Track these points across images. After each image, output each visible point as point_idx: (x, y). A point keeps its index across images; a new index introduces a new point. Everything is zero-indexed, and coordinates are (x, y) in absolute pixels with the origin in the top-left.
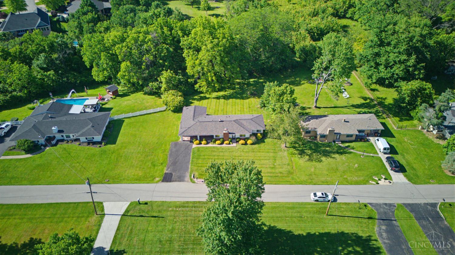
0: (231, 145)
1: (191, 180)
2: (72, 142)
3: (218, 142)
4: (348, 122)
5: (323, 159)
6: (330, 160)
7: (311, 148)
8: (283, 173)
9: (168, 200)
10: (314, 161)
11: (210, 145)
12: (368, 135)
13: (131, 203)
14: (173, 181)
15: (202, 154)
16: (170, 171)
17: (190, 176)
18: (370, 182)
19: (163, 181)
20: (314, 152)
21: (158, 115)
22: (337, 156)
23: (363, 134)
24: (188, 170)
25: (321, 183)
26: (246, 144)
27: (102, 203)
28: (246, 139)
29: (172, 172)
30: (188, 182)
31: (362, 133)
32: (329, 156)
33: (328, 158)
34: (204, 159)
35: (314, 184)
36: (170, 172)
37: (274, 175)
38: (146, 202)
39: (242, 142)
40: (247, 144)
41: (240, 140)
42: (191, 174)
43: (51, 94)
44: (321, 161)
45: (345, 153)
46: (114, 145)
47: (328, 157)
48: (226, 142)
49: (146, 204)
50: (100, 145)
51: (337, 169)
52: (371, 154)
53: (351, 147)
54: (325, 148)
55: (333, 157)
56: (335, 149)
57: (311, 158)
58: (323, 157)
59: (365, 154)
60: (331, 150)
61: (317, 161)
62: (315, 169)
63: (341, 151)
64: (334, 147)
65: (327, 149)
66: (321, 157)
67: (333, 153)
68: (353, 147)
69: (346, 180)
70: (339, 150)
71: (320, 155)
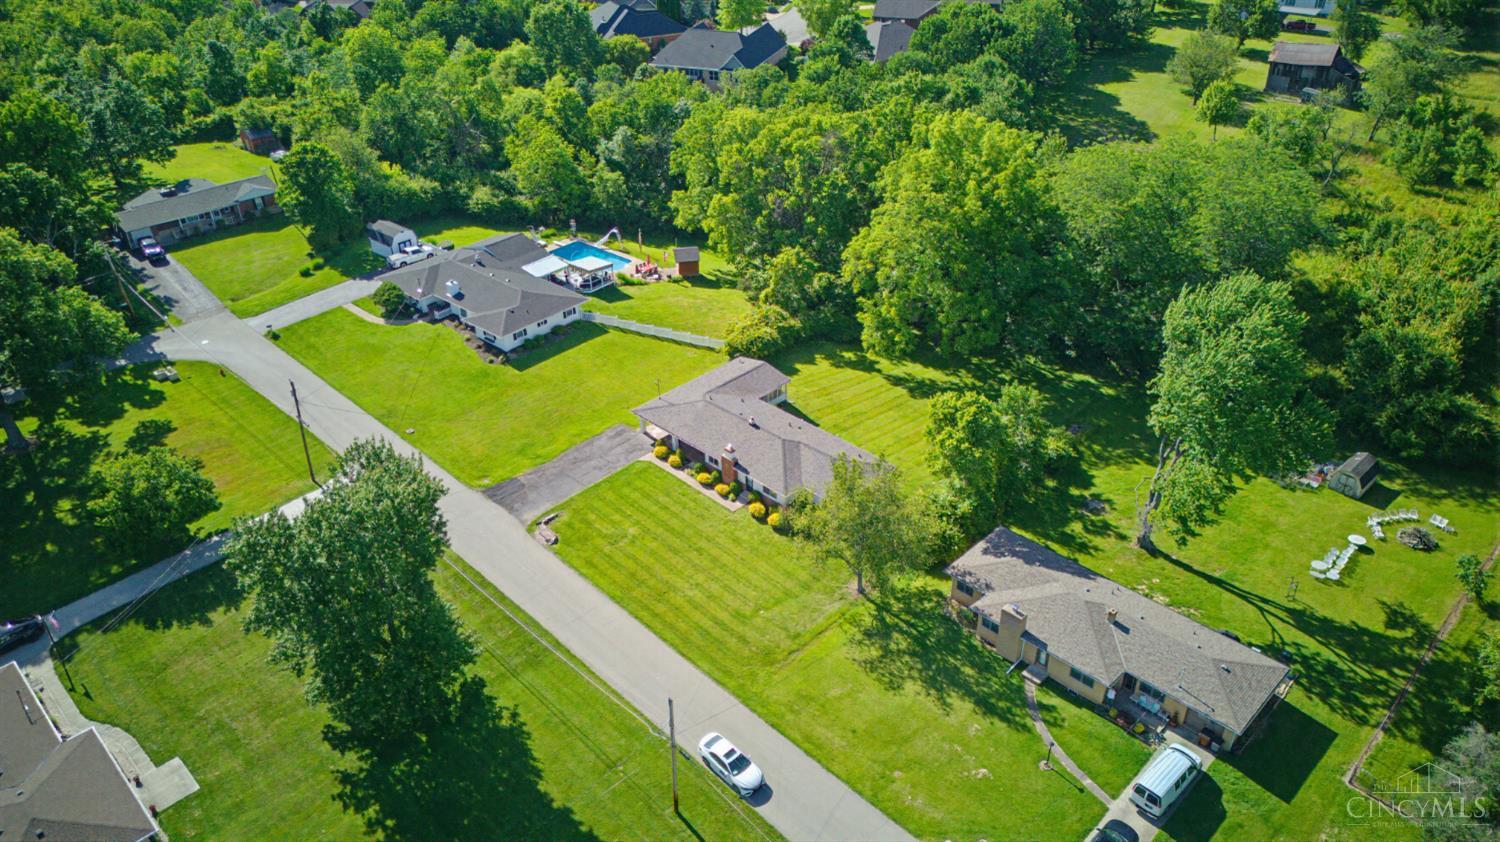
0: (727, 504)
2: (466, 329)
3: (704, 476)
4: (1126, 630)
5: (911, 687)
6: (929, 703)
7: (920, 639)
8: (746, 645)
10: (874, 675)
11: (682, 475)
12: (1173, 723)
15: (635, 483)
16: (531, 480)
19: (486, 491)
20: (913, 654)
21: (689, 355)
22: (962, 707)
23: (1156, 707)
24: (561, 499)
25: (798, 736)
26: (762, 519)
28: (771, 506)
29: (528, 485)
30: (522, 522)
31: (1151, 699)
32: (940, 690)
33: (929, 695)
36: (525, 482)
37: (720, 634)
39: (757, 507)
40: (766, 523)
41: (755, 501)
42: (555, 509)
43: (573, 223)
44: (896, 688)
45: (1005, 717)
46: (517, 372)
47: (932, 692)
48: (719, 487)
50: (493, 358)
51: (906, 740)
52: (1089, 781)
53: (1055, 714)
54: (964, 665)
55: (949, 700)
56: (990, 687)
57: (881, 662)
58: (920, 683)
59: (1069, 765)
60: (972, 680)
61: (886, 680)
62: (849, 695)
63: (1002, 704)
64: (994, 679)
65: (968, 670)
66: (912, 678)
67: (967, 691)
68: (1059, 722)
69: (882, 782)
70: (1000, 696)
71: (920, 671)
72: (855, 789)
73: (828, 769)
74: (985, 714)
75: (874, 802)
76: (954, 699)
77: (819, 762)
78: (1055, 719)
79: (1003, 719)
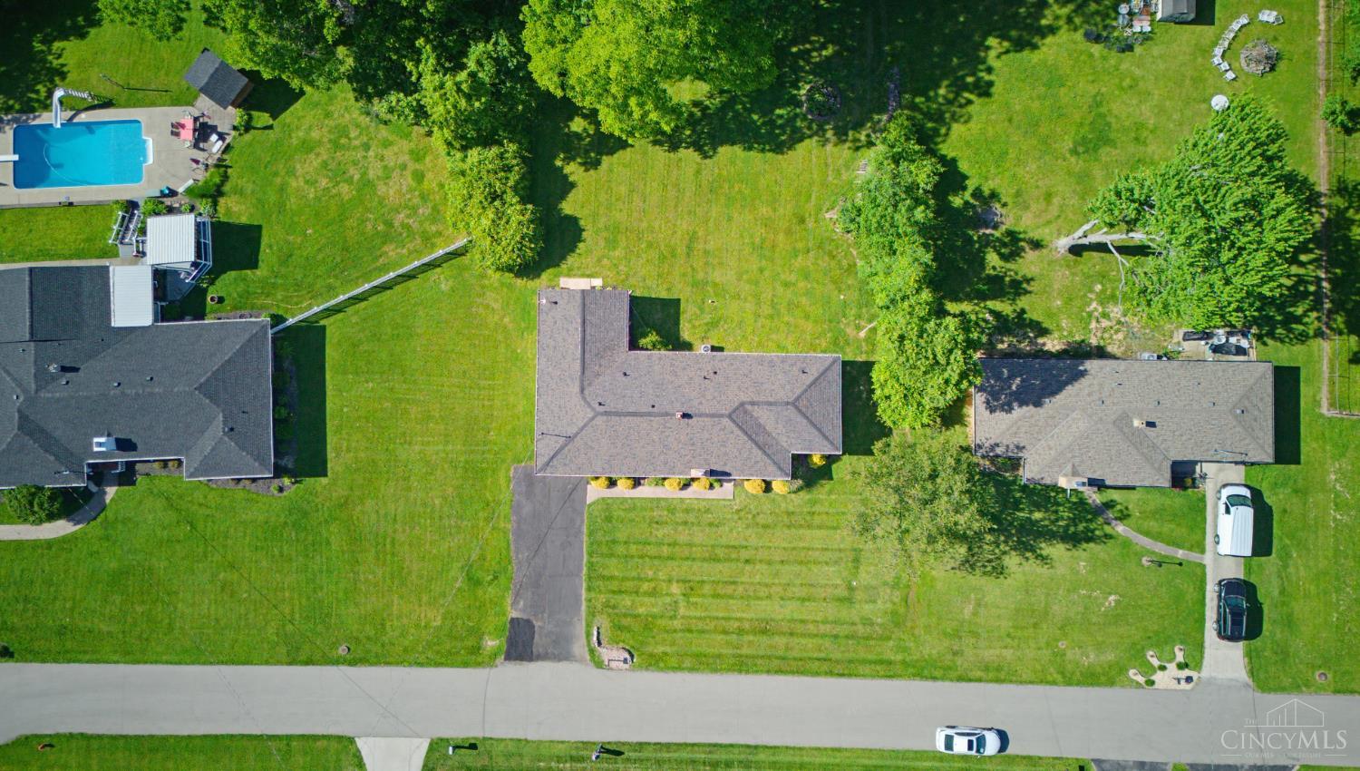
0: (717, 493)
1: (592, 651)
3: (672, 481)
5: (1012, 561)
6: (1032, 566)
8: (872, 624)
9: (532, 735)
10: (977, 570)
11: (646, 490)
13: (431, 744)
14: (539, 658)
15: (621, 536)
16: (523, 611)
17: (589, 635)
18: (1131, 672)
19: (508, 657)
20: (991, 530)
22: (1056, 550)
24: (580, 610)
25: (979, 674)
27: (351, 740)
29: (532, 618)
30: (582, 661)
32: (1033, 550)
33: (1027, 559)
34: (628, 557)
35: (960, 679)
36: (525, 617)
37: (842, 630)
38: (473, 741)
39: (754, 484)
40: (772, 490)
42: (589, 626)
44: (999, 571)
45: (1089, 537)
46: (323, 482)
47: (1028, 554)
48: (696, 483)
49: (473, 747)
50: (276, 483)
51: (1046, 613)
52: (1181, 552)
53: (1119, 507)
54: (1031, 512)
55: (1044, 553)
56: (1062, 518)
57: (973, 555)
58: (1013, 553)
59: (1161, 549)
60: (1047, 523)
61: (989, 569)
62: (979, 605)
63: (1081, 527)
64: (1061, 509)
65: (1037, 515)
66: (1005, 553)
67: (1050, 536)
68: (1125, 512)
69: (1058, 659)
70: (1074, 521)
71: (1006, 542)
72: (1048, 683)
73: (1021, 683)
74: (1075, 546)
75: (1069, 683)
76: (1047, 549)
77: (1011, 682)
78: (1121, 511)
79: (1089, 540)
